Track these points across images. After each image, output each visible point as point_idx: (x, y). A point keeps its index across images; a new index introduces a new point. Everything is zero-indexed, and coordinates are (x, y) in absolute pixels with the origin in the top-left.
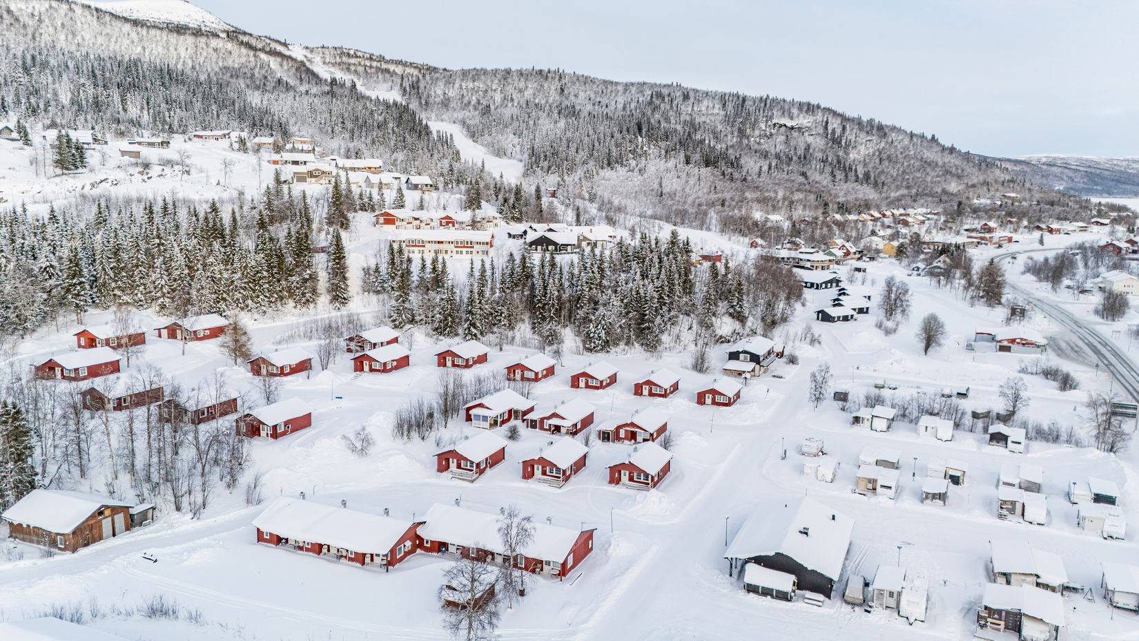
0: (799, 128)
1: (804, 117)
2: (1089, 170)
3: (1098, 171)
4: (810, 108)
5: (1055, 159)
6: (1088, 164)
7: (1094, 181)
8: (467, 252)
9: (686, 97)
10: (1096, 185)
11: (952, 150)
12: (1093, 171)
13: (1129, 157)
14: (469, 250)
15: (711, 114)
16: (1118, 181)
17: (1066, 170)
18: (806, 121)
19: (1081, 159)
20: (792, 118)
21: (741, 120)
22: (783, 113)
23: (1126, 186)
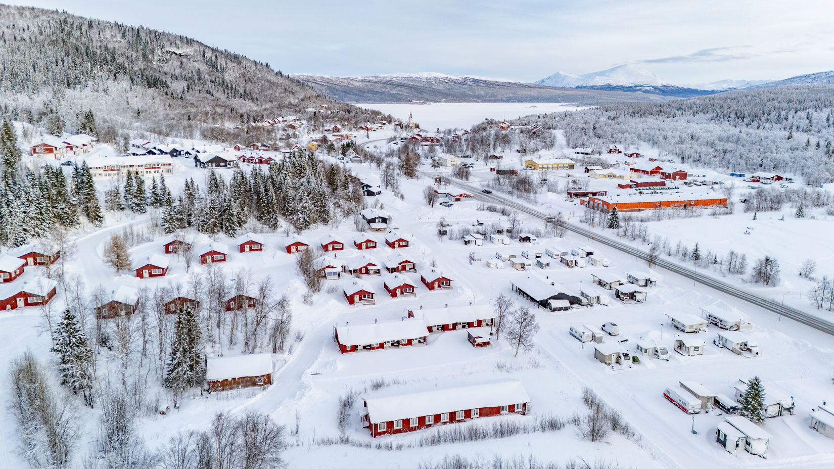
0: (185, 55)
1: (187, 48)
2: (328, 85)
3: (334, 86)
4: (190, 42)
5: (307, 77)
6: (327, 81)
7: (333, 92)
8: (155, 172)
9: (90, 25)
10: (335, 95)
11: (280, 74)
12: (331, 85)
13: (347, 77)
14: (157, 170)
15: (118, 43)
16: (345, 92)
17: (317, 85)
18: (188, 50)
19: (322, 77)
20: (178, 48)
21: (142, 47)
22: (171, 44)
23: (350, 96)
